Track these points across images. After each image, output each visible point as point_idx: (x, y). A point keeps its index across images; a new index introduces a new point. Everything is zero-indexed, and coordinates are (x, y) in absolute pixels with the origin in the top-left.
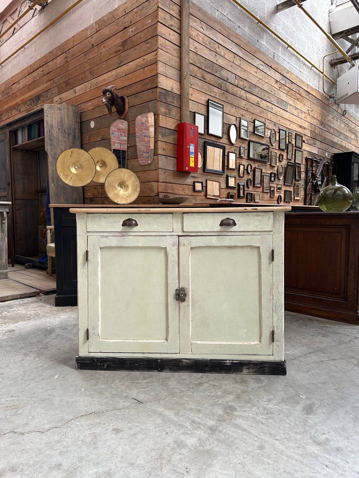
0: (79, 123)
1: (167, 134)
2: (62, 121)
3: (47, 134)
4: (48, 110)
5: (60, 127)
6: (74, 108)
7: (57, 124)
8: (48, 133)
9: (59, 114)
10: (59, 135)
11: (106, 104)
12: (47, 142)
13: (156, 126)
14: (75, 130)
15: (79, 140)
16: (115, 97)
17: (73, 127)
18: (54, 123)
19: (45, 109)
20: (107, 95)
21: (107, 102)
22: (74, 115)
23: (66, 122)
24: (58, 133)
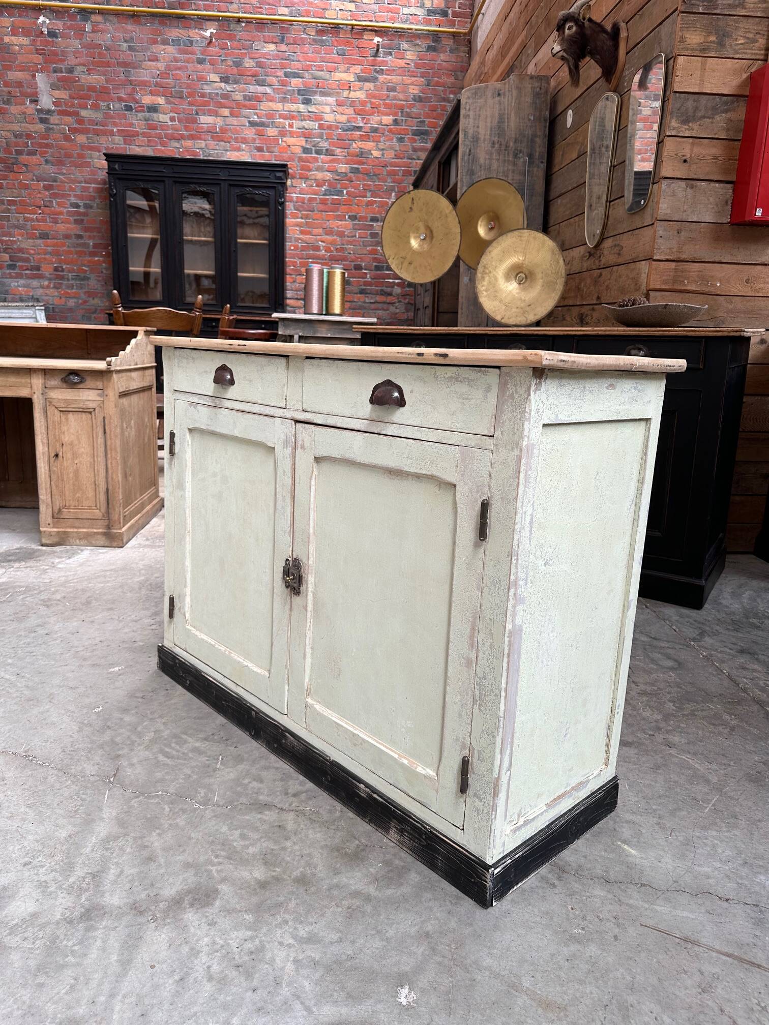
0: (545, 120)
1: (700, 114)
2: (504, 122)
3: (462, 159)
4: (470, 101)
5: (496, 139)
6: (536, 84)
7: (489, 132)
8: (466, 158)
9: (497, 106)
10: (490, 159)
11: (563, 58)
12: (462, 178)
13: (668, 93)
14: (533, 141)
15: (542, 165)
16: (588, 32)
17: (530, 133)
18: (482, 131)
19: (463, 102)
20: (567, 31)
21: (564, 50)
22: (534, 103)
23: (513, 124)
24: (491, 154)
